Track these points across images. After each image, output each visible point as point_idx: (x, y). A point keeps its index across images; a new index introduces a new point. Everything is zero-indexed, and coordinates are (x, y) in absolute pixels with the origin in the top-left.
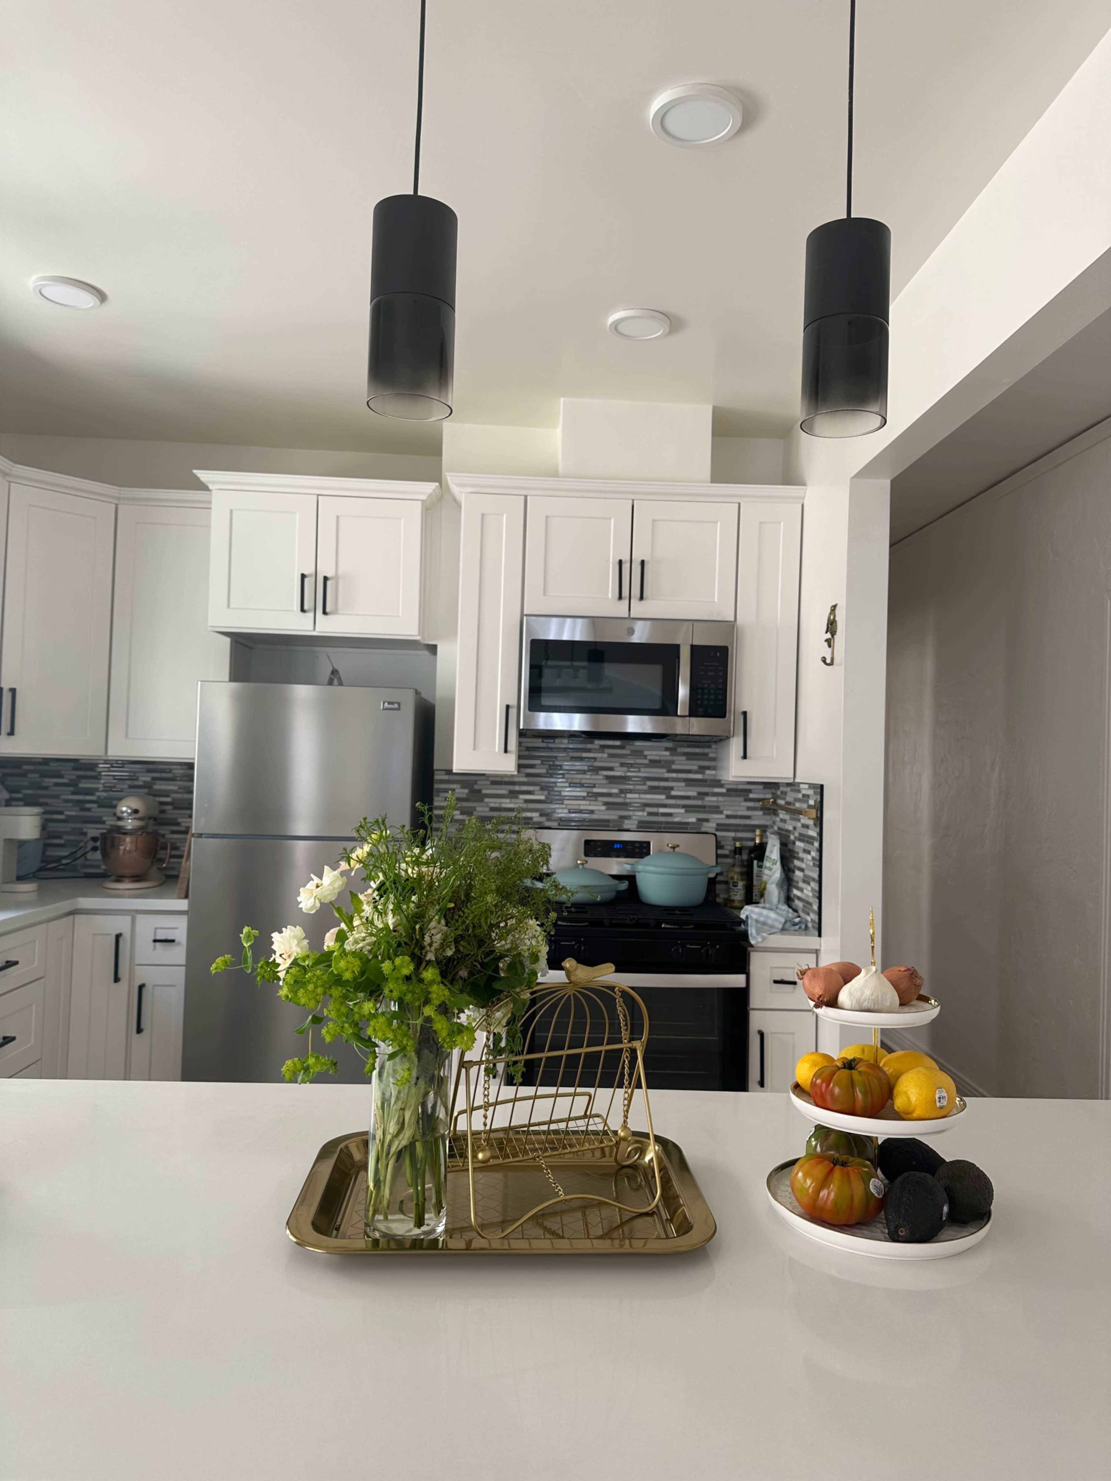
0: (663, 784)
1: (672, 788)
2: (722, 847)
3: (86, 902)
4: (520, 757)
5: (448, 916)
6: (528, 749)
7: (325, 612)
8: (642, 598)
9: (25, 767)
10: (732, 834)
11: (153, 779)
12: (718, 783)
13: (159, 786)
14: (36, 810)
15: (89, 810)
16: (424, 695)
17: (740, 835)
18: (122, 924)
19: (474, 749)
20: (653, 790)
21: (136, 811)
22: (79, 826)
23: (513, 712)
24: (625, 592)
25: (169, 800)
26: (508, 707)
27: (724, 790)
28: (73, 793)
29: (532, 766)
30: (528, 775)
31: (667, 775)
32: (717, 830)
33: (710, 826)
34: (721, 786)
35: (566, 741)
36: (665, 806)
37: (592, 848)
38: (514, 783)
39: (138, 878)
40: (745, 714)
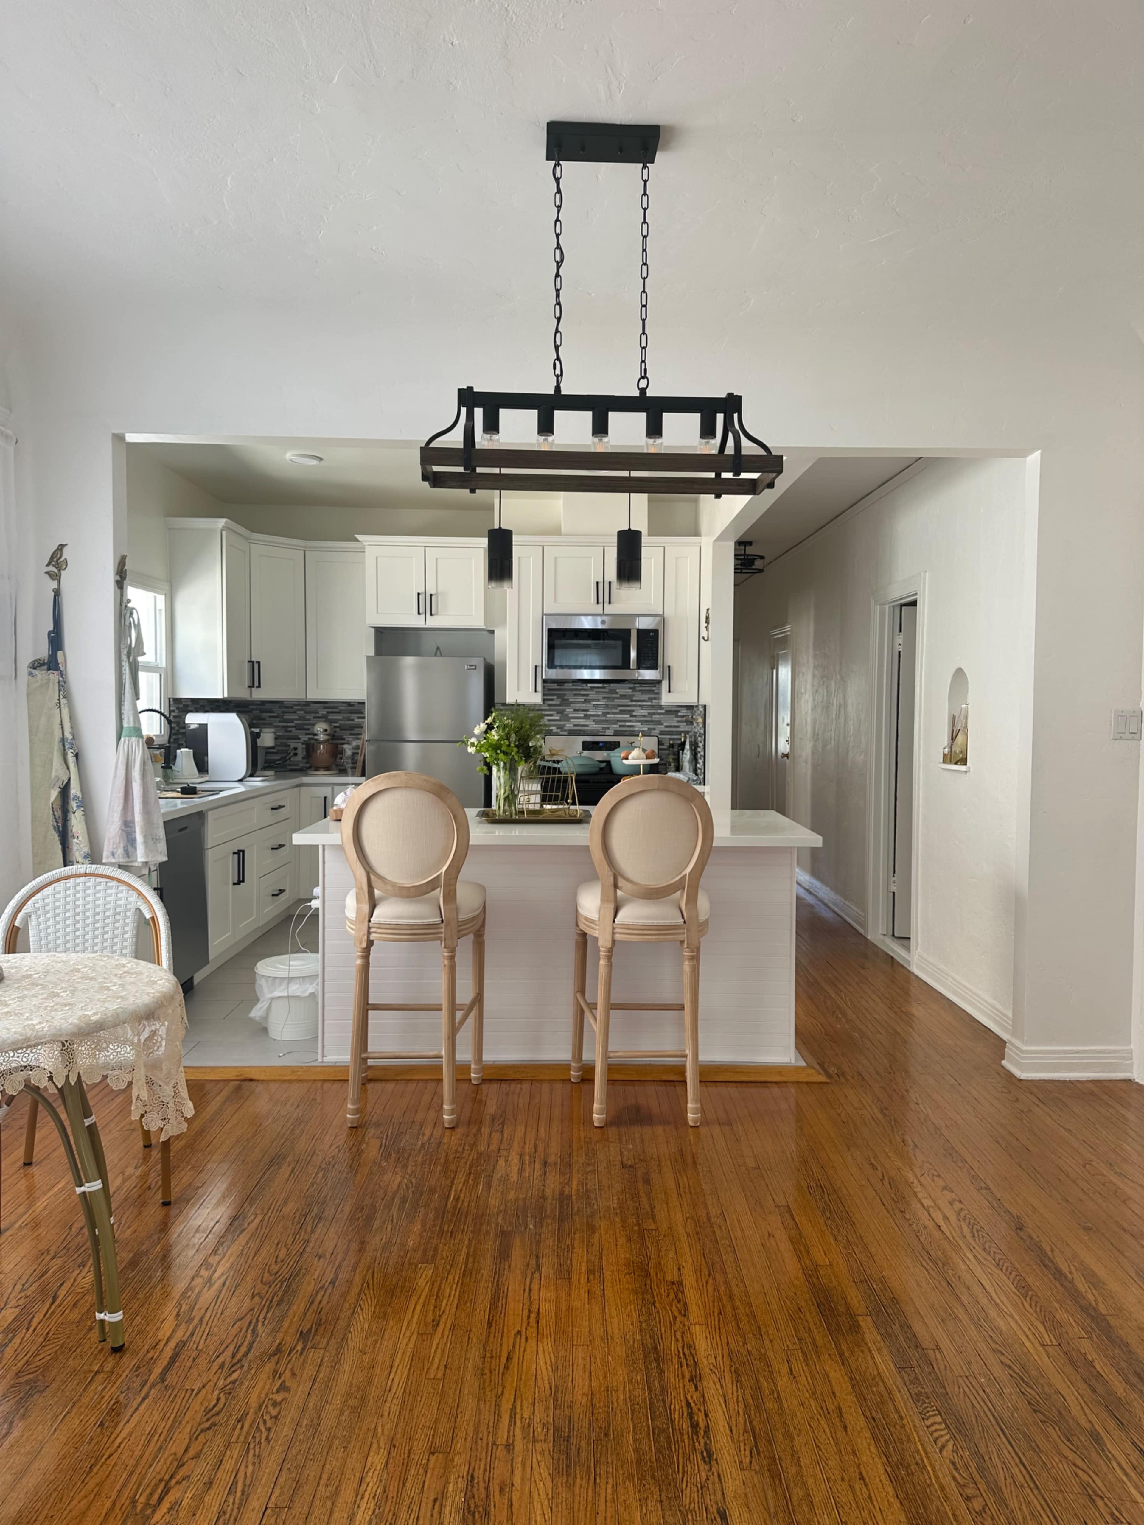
0: (628, 708)
1: (633, 711)
2: (663, 744)
3: (306, 780)
4: (544, 695)
5: (516, 732)
6: (549, 690)
7: (431, 615)
8: (610, 603)
9: (251, 707)
10: (669, 737)
11: (328, 712)
12: (660, 707)
13: (331, 717)
14: (273, 730)
15: (290, 731)
16: (488, 660)
17: (673, 737)
18: (326, 791)
19: (518, 690)
20: (622, 712)
21: (326, 730)
22: (285, 741)
23: (539, 669)
24: (601, 600)
25: (337, 725)
26: (536, 667)
27: (663, 711)
28: (280, 722)
29: (552, 700)
30: (549, 705)
31: (630, 703)
32: (660, 734)
33: (657, 732)
34: (662, 709)
35: (570, 685)
36: (630, 721)
37: (587, 746)
38: (542, 710)
39: (327, 769)
40: (669, 667)
